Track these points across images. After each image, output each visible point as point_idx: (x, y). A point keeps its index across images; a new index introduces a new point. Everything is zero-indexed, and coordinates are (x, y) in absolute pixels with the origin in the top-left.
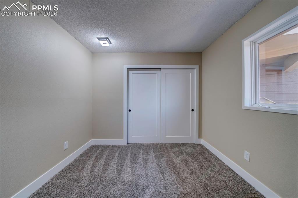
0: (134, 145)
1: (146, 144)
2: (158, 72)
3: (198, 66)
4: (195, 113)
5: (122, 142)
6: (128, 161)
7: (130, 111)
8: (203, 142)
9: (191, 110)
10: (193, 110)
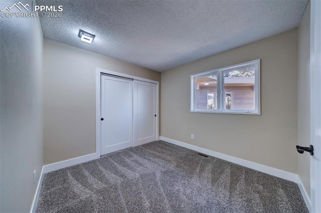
0: (110, 155)
1: (122, 151)
2: (131, 81)
3: (159, 82)
4: (157, 117)
5: (95, 156)
6: (120, 167)
7: (102, 119)
8: (162, 138)
9: (154, 115)
10: (155, 116)
